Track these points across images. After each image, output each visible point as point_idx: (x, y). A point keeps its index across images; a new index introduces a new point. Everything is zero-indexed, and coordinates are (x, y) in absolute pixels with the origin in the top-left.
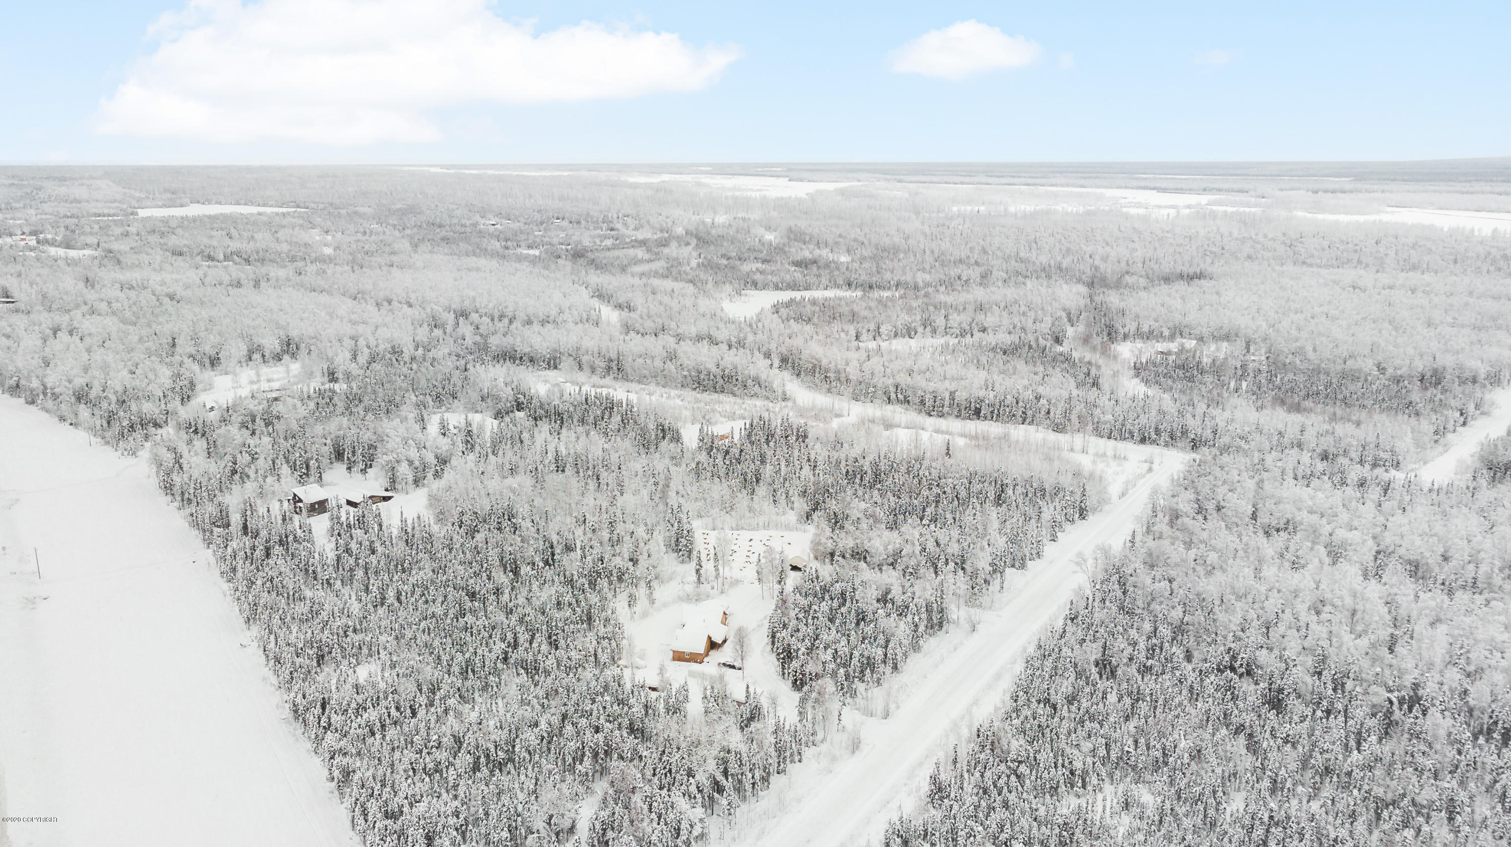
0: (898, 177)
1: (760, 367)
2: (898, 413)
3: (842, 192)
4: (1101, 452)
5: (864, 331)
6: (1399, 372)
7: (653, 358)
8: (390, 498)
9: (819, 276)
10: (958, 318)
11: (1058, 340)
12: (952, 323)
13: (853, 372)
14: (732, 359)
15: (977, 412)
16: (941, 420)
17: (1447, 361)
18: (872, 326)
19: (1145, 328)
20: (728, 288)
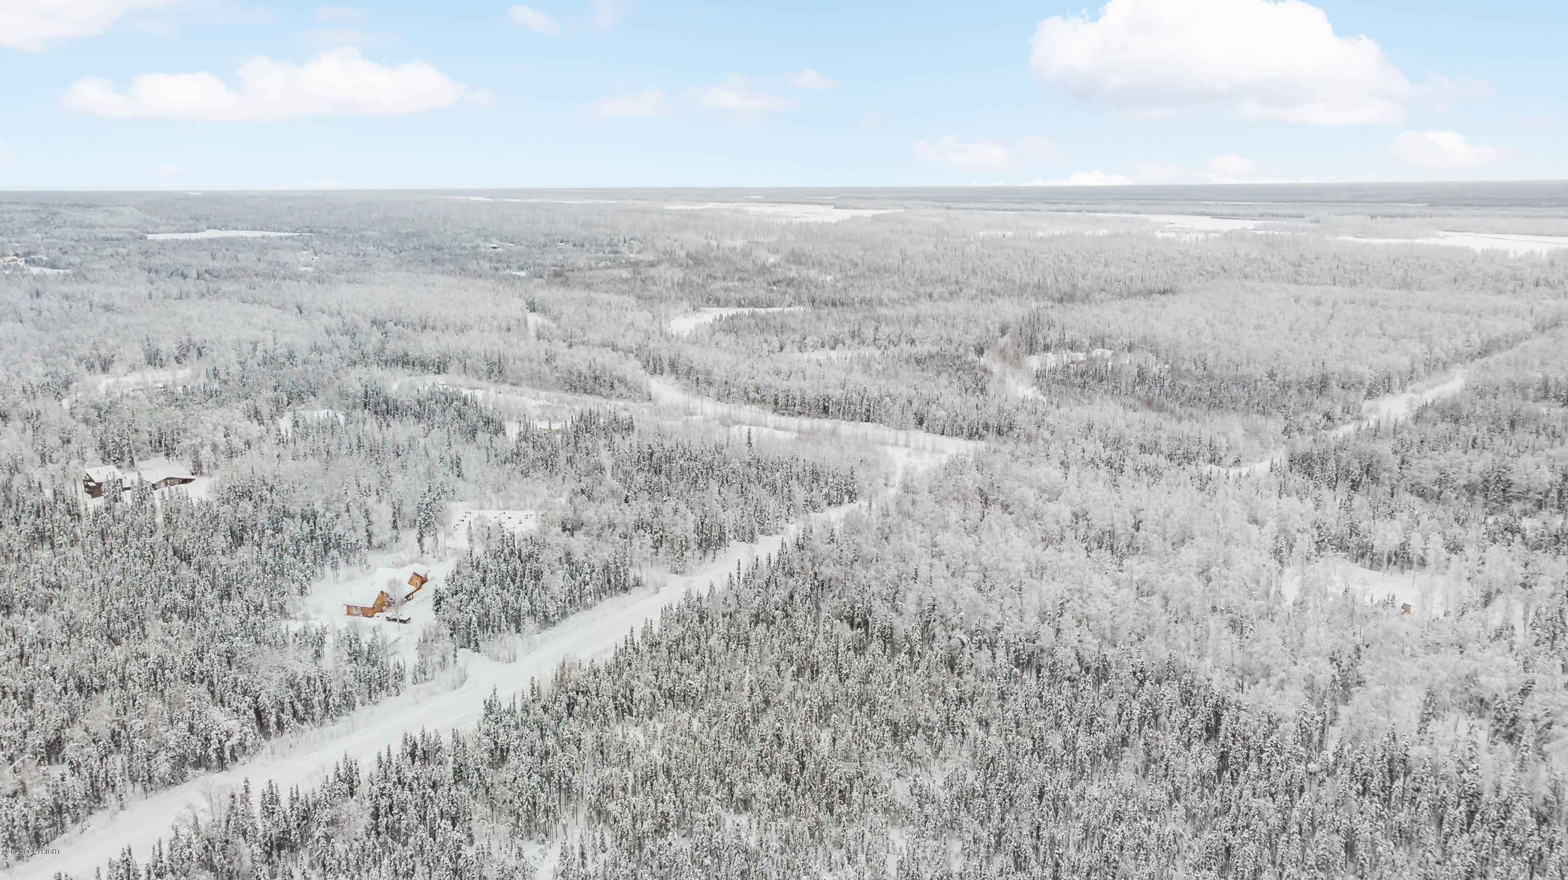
0: (946, 204)
3: (876, 218)
4: (921, 445)
8: (191, 480)
11: (980, 352)
15: (826, 410)
17: (1335, 367)
18: (797, 338)
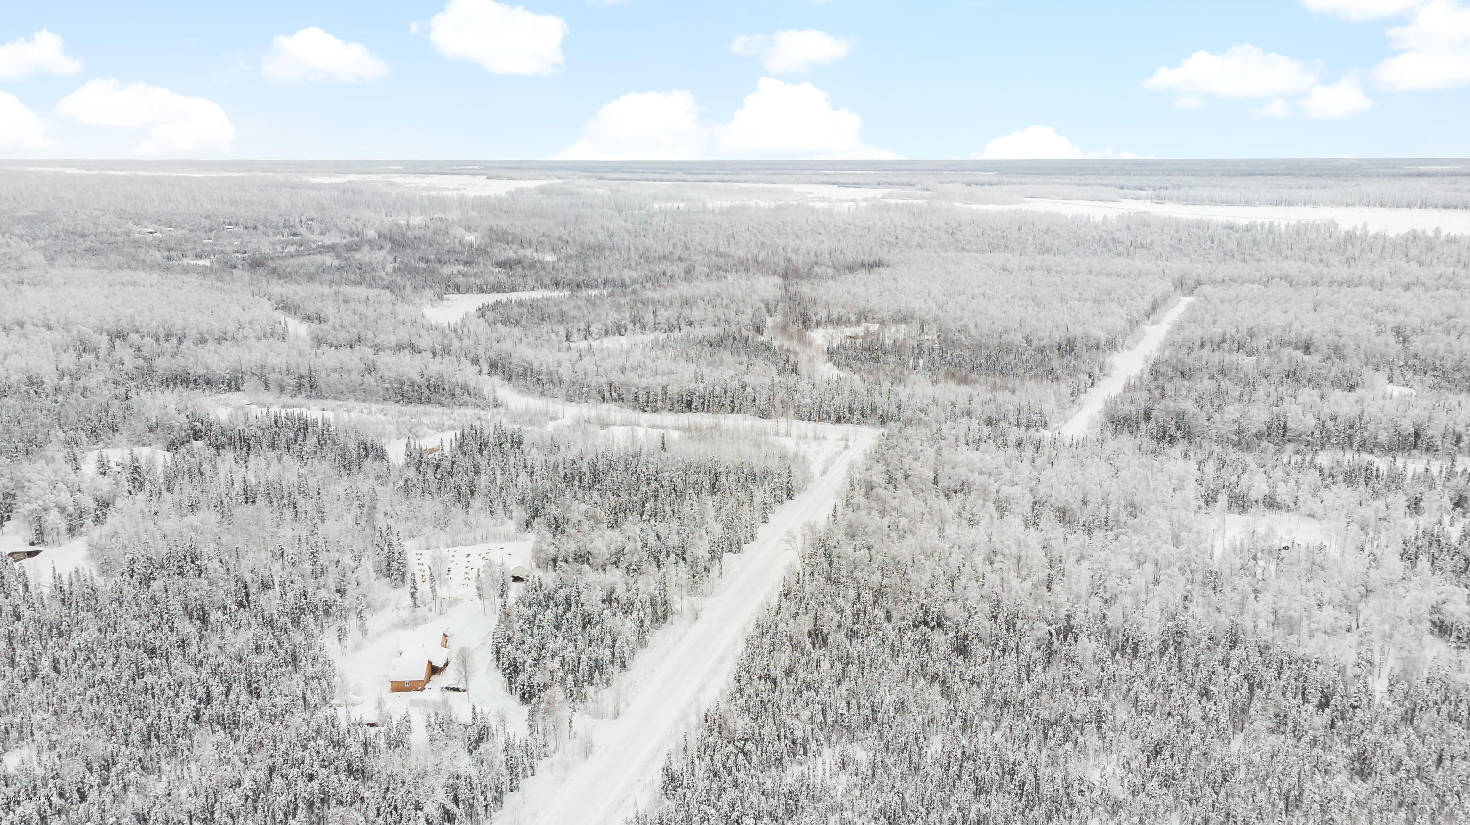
0: (599, 175)
1: (468, 374)
2: (613, 411)
3: (543, 190)
4: (803, 434)
5: (575, 331)
6: (1042, 343)
7: (349, 371)
8: (37, 553)
9: (524, 276)
10: (666, 314)
11: (759, 330)
12: (660, 319)
13: (565, 373)
14: (437, 367)
15: (689, 404)
16: (655, 415)
17: (1077, 331)
18: (582, 326)
19: (835, 315)
20: (429, 293)
